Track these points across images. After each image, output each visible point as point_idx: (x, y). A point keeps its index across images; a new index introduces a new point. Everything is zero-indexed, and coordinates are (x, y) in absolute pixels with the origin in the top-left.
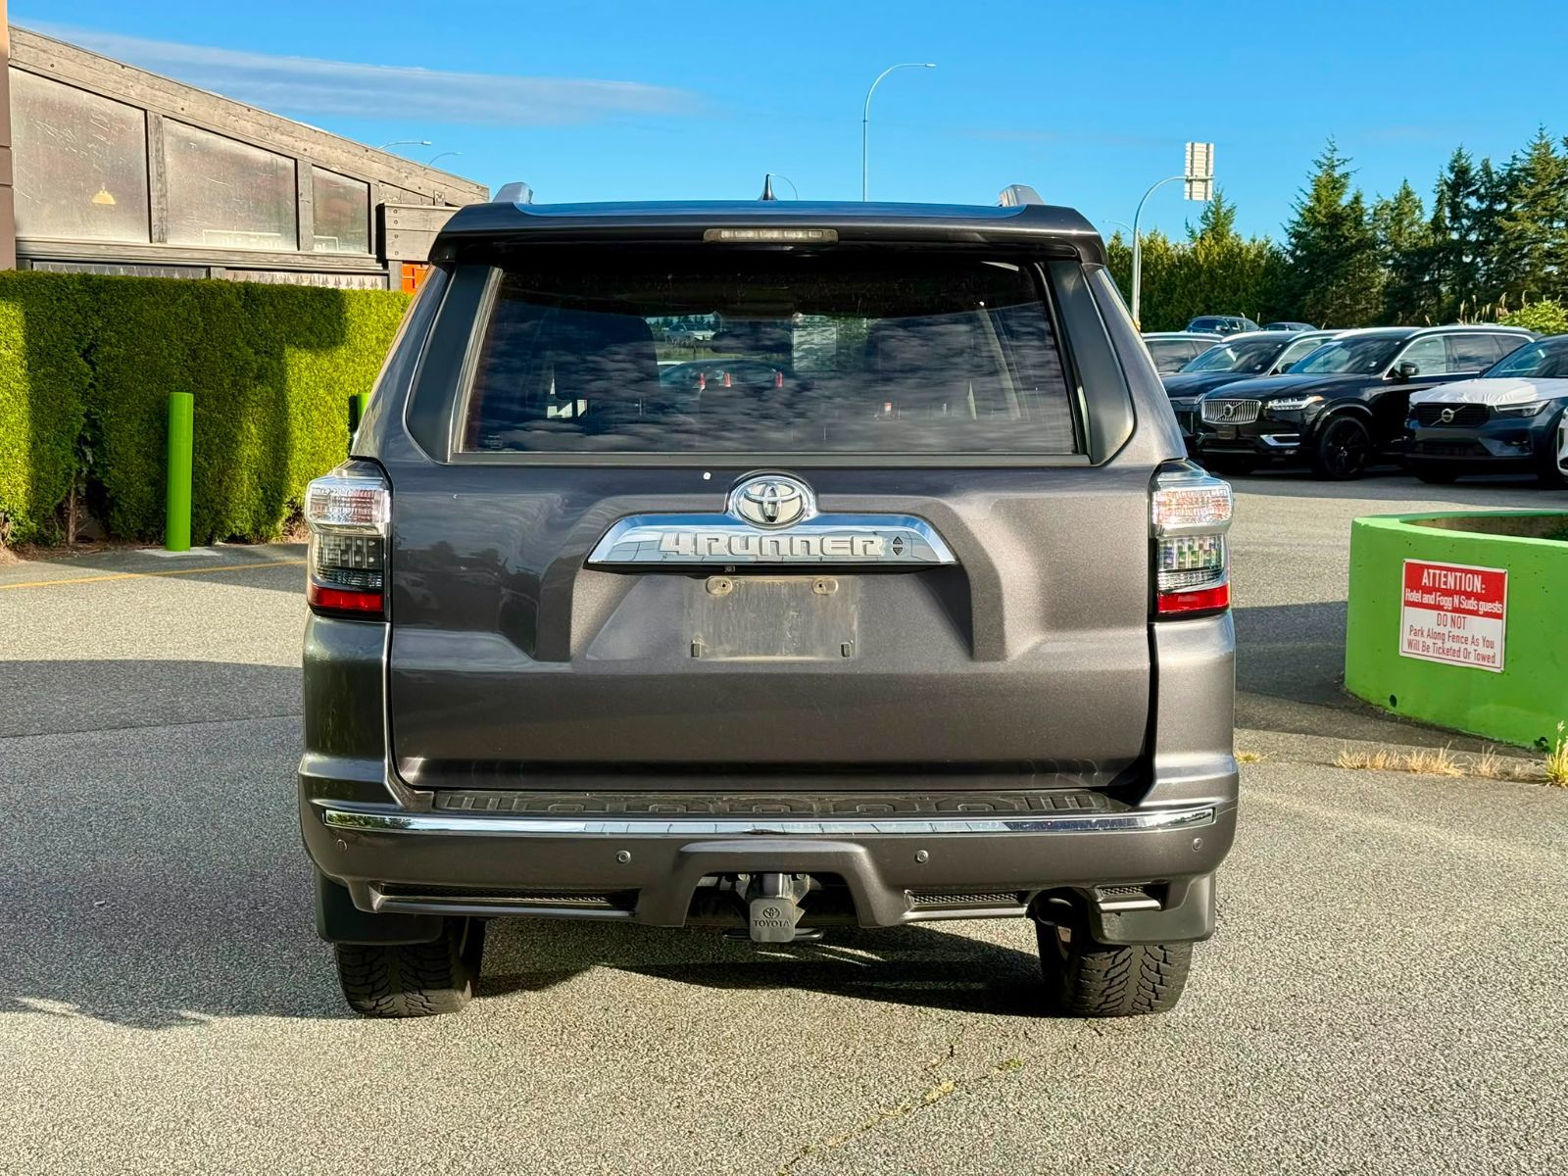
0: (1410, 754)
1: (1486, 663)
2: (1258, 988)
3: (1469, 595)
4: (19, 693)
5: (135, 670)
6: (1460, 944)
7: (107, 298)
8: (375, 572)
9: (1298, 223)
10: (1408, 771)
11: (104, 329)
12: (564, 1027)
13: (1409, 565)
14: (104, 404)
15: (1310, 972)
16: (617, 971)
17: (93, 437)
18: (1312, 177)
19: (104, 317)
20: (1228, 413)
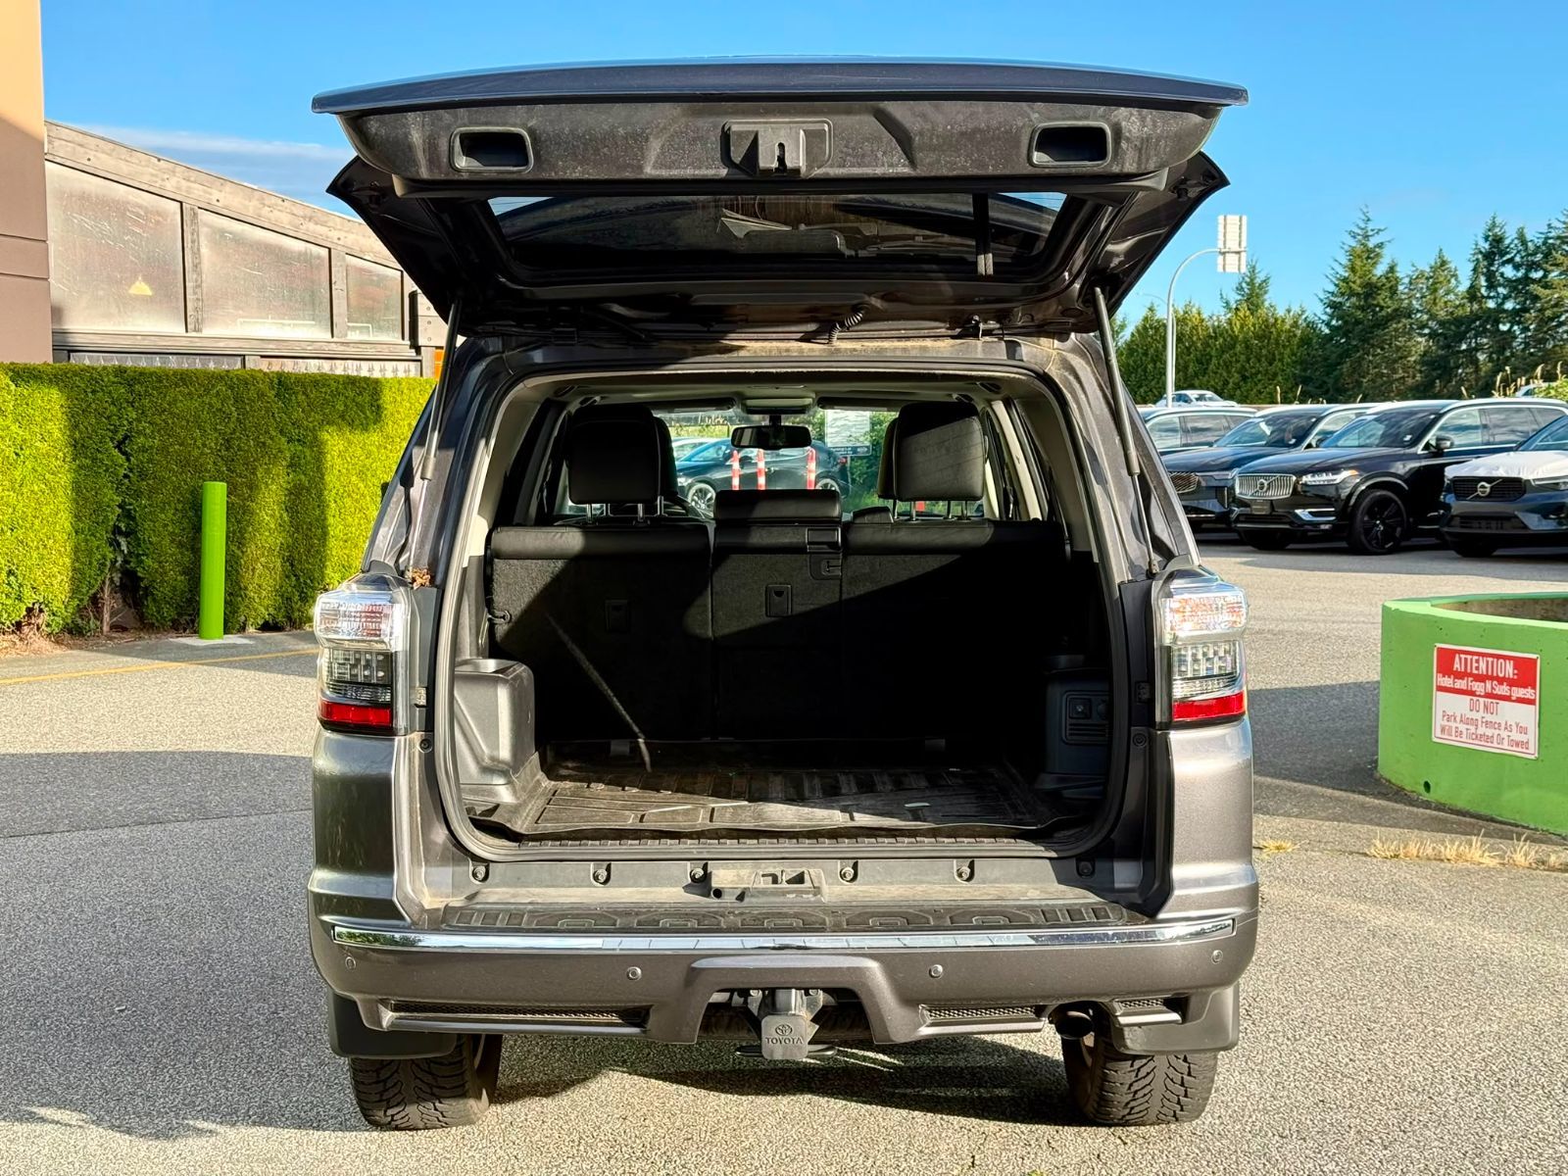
0: (1443, 842)
1: (1520, 749)
2: (1286, 1093)
3: (1501, 681)
4: (48, 788)
5: (164, 763)
6: (1492, 1045)
7: (142, 390)
8: (384, 686)
9: (1333, 293)
10: (1442, 860)
11: (139, 421)
12: (581, 1138)
13: (1440, 650)
14: (138, 494)
15: (1339, 1075)
16: (636, 1077)
17: (127, 528)
18: (1346, 248)
19: (138, 408)
20: (1262, 488)
